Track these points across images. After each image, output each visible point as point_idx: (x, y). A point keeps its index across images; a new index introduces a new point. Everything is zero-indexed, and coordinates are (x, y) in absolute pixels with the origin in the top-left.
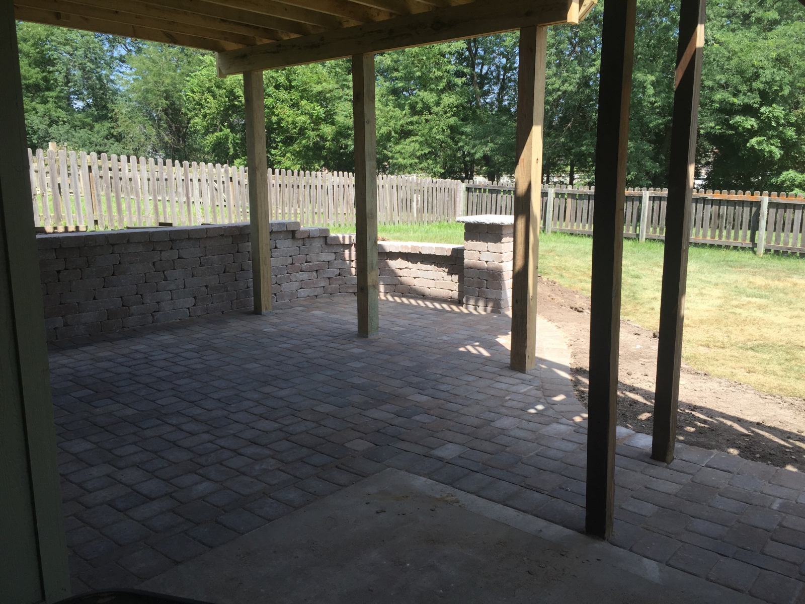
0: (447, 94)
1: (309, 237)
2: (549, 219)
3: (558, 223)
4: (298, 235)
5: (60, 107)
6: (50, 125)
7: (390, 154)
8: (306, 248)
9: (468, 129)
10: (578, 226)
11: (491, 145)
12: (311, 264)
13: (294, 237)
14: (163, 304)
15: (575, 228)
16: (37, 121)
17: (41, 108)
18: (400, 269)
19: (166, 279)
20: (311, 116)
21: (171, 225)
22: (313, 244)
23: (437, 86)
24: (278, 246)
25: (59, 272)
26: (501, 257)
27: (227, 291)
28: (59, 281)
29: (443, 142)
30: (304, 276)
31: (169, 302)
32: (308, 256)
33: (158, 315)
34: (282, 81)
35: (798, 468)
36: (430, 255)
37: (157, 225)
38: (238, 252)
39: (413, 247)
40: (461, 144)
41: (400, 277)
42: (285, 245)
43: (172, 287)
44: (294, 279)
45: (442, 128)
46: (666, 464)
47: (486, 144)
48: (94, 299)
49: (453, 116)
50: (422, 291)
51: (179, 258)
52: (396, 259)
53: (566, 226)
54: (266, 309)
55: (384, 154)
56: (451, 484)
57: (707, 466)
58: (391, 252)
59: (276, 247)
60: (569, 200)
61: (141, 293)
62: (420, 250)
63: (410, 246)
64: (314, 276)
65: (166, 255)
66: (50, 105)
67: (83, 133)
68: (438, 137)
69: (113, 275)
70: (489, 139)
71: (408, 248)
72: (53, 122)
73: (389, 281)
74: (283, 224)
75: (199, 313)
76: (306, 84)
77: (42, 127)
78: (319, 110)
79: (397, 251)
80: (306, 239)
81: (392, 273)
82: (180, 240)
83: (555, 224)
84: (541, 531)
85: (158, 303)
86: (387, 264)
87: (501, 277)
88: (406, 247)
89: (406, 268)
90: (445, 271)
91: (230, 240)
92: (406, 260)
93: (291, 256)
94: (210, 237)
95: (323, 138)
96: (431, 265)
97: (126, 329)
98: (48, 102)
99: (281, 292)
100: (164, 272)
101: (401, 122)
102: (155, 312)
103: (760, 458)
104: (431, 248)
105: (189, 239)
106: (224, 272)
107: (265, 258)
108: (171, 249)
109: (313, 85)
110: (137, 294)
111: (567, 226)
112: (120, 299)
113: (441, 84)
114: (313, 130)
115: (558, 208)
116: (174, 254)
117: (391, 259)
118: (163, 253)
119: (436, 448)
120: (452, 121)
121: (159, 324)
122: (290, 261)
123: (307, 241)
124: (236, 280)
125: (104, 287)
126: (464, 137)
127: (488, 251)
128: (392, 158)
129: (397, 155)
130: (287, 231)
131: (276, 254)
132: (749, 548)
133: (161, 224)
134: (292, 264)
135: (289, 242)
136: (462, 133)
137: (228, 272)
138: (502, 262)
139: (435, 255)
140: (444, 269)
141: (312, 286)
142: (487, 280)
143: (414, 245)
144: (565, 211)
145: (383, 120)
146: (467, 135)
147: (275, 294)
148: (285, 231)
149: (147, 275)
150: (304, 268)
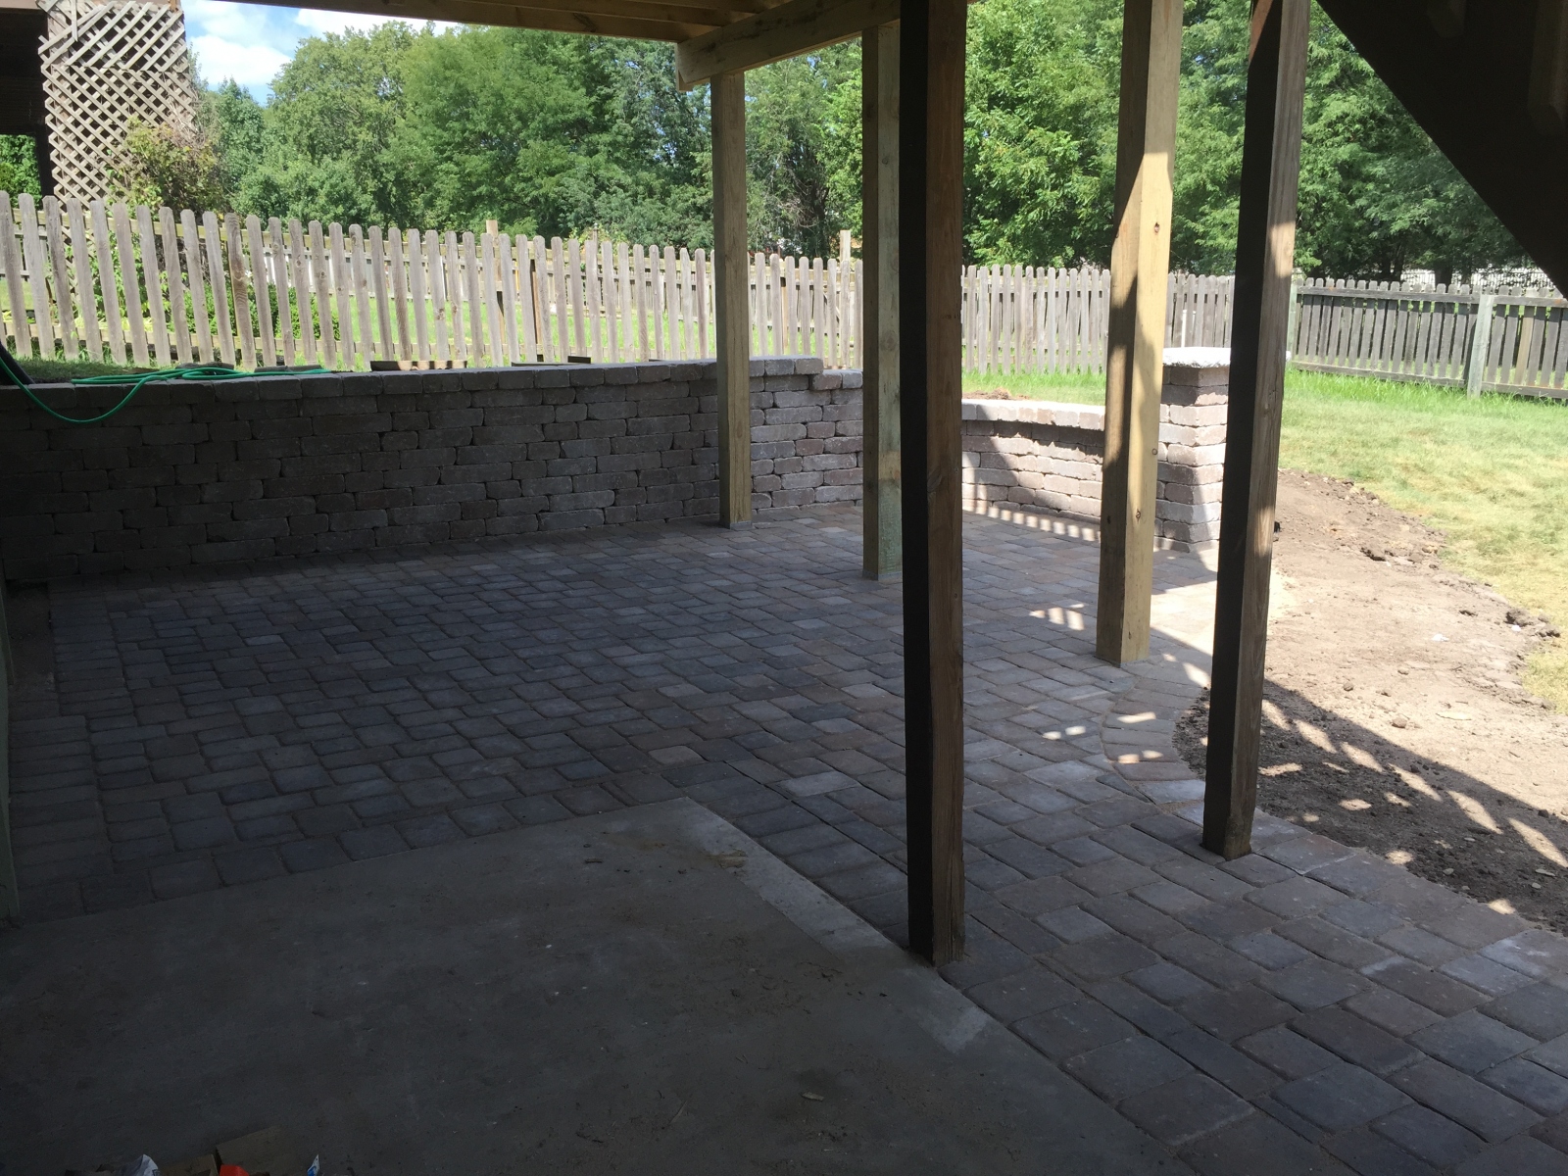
0: (1339, 95)
1: (841, 388)
2: (1477, 363)
3: (1499, 370)
4: (817, 384)
5: (617, 161)
6: (596, 195)
7: (1201, 229)
8: (837, 408)
9: (1379, 169)
10: (1546, 380)
11: (1431, 202)
12: (844, 439)
13: (810, 388)
14: (558, 498)
15: (1537, 383)
16: (576, 187)
17: (583, 162)
18: (1019, 455)
19: (562, 455)
20: (1051, 157)
21: (587, 360)
22: (850, 402)
23: (1318, 78)
24: (778, 403)
25: (381, 435)
26: (1194, 435)
27: (676, 482)
28: (382, 450)
29: (1324, 199)
30: (831, 461)
31: (569, 496)
32: (839, 424)
33: (548, 517)
34: (1002, 88)
35: (1520, 909)
36: (1070, 429)
37: (565, 361)
38: (699, 412)
39: (1042, 413)
40: (1361, 202)
41: (1018, 470)
42: (792, 401)
43: (575, 469)
44: (808, 467)
45: (1323, 168)
46: (1220, 859)
47: (1418, 200)
48: (439, 483)
49: (1348, 140)
50: (1056, 501)
51: (588, 419)
52: (1011, 435)
53: (1516, 377)
54: (740, 518)
55: (1188, 229)
56: (758, 837)
57: (1309, 876)
58: (1000, 422)
59: (775, 406)
60: (1528, 322)
61: (519, 477)
62: (1054, 419)
63: (1035, 411)
64: (851, 464)
65: (563, 413)
66: (600, 158)
67: (649, 207)
68: (1309, 188)
69: (472, 443)
70: (1429, 188)
71: (1033, 414)
72: (601, 187)
73: (997, 479)
74: (788, 362)
75: (622, 518)
76: (1046, 92)
77: (583, 197)
78: (1065, 144)
79: (1011, 419)
80: (837, 392)
81: (1002, 464)
82: (591, 387)
83: (1492, 375)
84: (833, 932)
85: (548, 495)
86: (992, 445)
87: (1192, 476)
88: (1028, 411)
89: (1029, 453)
90: (1098, 463)
91: (684, 390)
92: (1030, 438)
93: (804, 423)
94: (645, 383)
95: (1071, 201)
96: (1074, 449)
97: (490, 538)
98: (597, 152)
99: (782, 488)
100: (560, 443)
101: (1229, 160)
102: (542, 511)
103: (1452, 876)
104: (1072, 414)
105: (606, 385)
106: (672, 448)
107: (740, 423)
108: (575, 402)
109: (1061, 93)
110: (512, 479)
111: (1519, 379)
112: (483, 485)
113: (1327, 75)
114: (1054, 187)
115: (1500, 340)
116: (580, 412)
117: (1002, 436)
118: (559, 409)
119: (799, 776)
120: (1344, 152)
121: (548, 533)
122: (802, 431)
123: (838, 396)
124: (693, 464)
125: (455, 464)
126: (1370, 186)
127: (1171, 422)
128: (1204, 235)
129: (1215, 231)
130: (795, 376)
131: (774, 418)
132: (1215, 1030)
133: (572, 359)
134: (807, 437)
135: (800, 397)
136: (1370, 178)
137: (680, 448)
138: (1196, 445)
139: (1079, 428)
140: (1096, 457)
141: (845, 481)
142: (1167, 483)
143: (1044, 408)
144: (1517, 344)
145: (1192, 157)
146: (1379, 181)
147: (770, 493)
148: (793, 376)
149: (531, 446)
150: (830, 447)
